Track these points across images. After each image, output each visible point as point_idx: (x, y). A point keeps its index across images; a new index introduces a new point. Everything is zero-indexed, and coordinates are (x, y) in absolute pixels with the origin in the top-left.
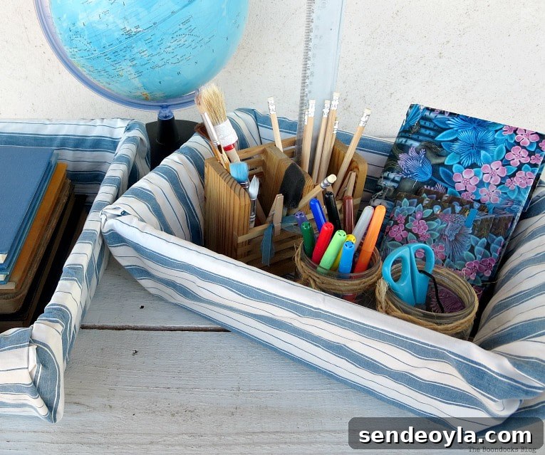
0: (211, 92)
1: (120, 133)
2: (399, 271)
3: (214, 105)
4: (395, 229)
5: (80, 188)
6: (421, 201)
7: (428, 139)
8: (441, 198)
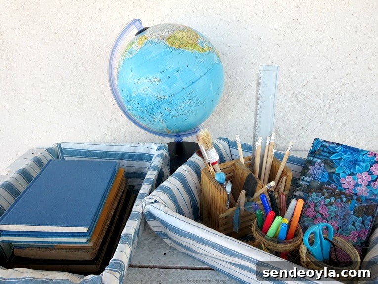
0: (205, 133)
1: (154, 152)
2: (313, 238)
3: (207, 140)
4: (309, 210)
5: (131, 181)
6: (323, 195)
7: (325, 158)
8: (334, 193)
